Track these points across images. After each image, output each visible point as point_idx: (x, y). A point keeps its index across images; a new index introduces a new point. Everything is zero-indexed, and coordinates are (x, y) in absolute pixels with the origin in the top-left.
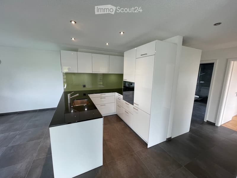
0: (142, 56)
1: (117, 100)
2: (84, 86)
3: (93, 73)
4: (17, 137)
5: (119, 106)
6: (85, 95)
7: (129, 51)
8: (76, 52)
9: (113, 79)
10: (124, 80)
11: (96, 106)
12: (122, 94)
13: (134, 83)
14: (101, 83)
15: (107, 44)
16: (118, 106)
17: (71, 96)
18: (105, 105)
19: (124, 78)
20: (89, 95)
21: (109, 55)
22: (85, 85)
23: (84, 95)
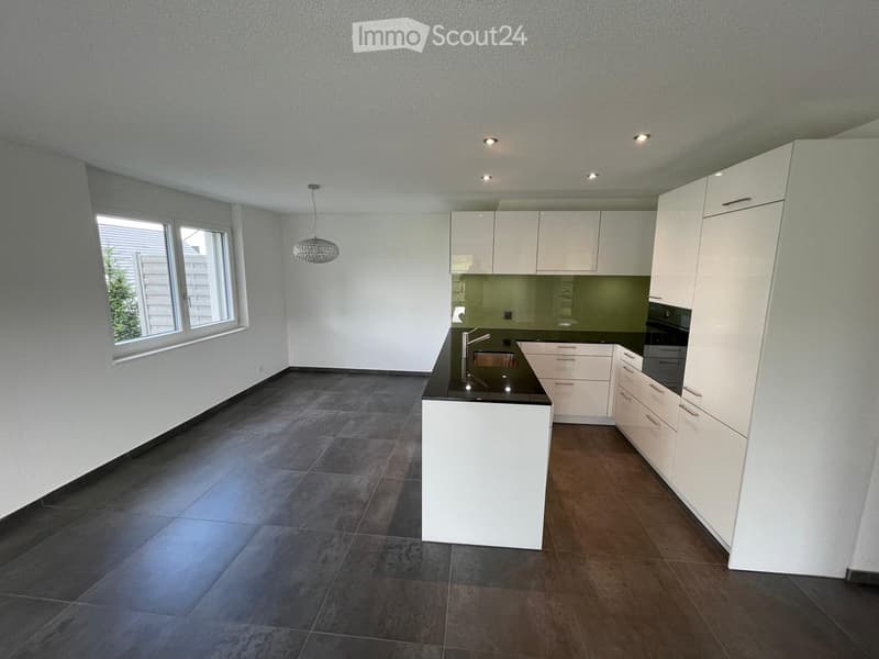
0: (726, 209)
1: (619, 375)
2: (508, 316)
3: (539, 273)
4: (352, 422)
5: (624, 395)
6: (507, 343)
7: (684, 187)
8: (492, 213)
9: (611, 295)
10: (651, 300)
11: (527, 357)
12: (640, 352)
13: (690, 311)
14: (568, 311)
15: (593, 176)
16: (622, 394)
17: (471, 337)
18: (572, 384)
19: (652, 292)
20: (519, 343)
21: (602, 209)
22: (510, 313)
23: (507, 341)
